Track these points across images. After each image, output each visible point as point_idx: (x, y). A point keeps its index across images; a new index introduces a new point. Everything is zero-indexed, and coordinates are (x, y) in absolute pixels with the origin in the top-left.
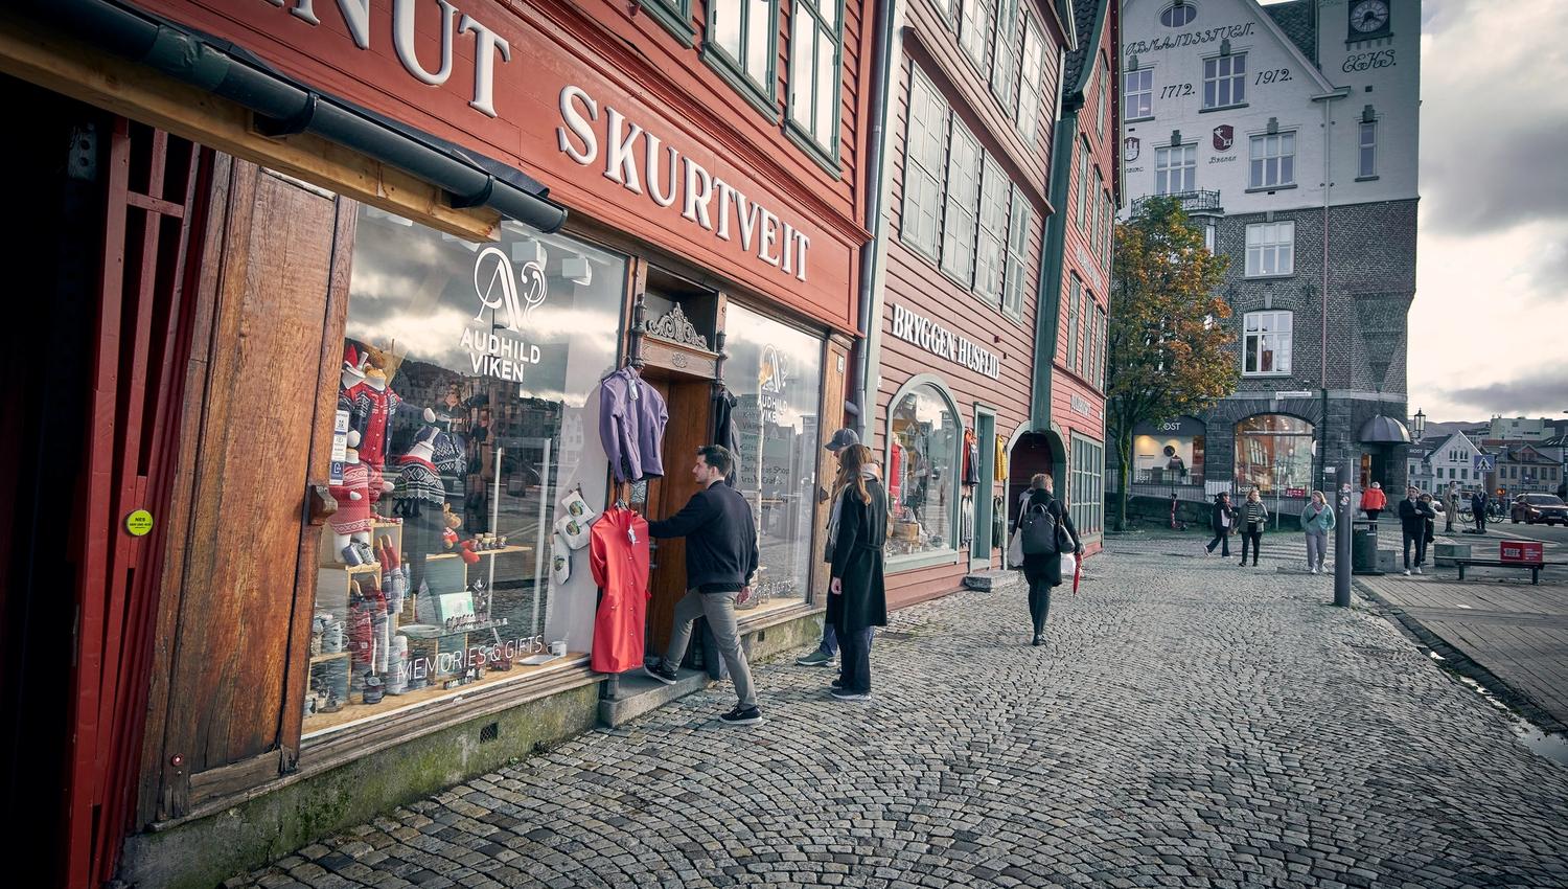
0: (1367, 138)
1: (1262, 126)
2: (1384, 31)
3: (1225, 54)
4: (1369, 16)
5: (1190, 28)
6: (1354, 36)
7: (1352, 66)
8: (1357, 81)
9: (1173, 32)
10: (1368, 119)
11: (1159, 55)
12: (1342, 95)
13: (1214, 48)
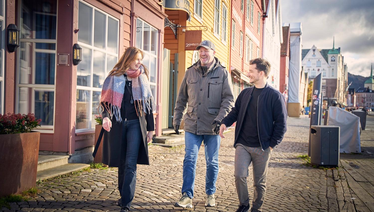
0: (333, 72)
1: (323, 69)
2: (334, 61)
3: (319, 60)
4: (333, 59)
5: (315, 57)
6: (332, 61)
7: (332, 64)
8: (332, 65)
9: (313, 58)
10: (333, 69)
11: (312, 60)
12: (330, 67)
13: (318, 60)
